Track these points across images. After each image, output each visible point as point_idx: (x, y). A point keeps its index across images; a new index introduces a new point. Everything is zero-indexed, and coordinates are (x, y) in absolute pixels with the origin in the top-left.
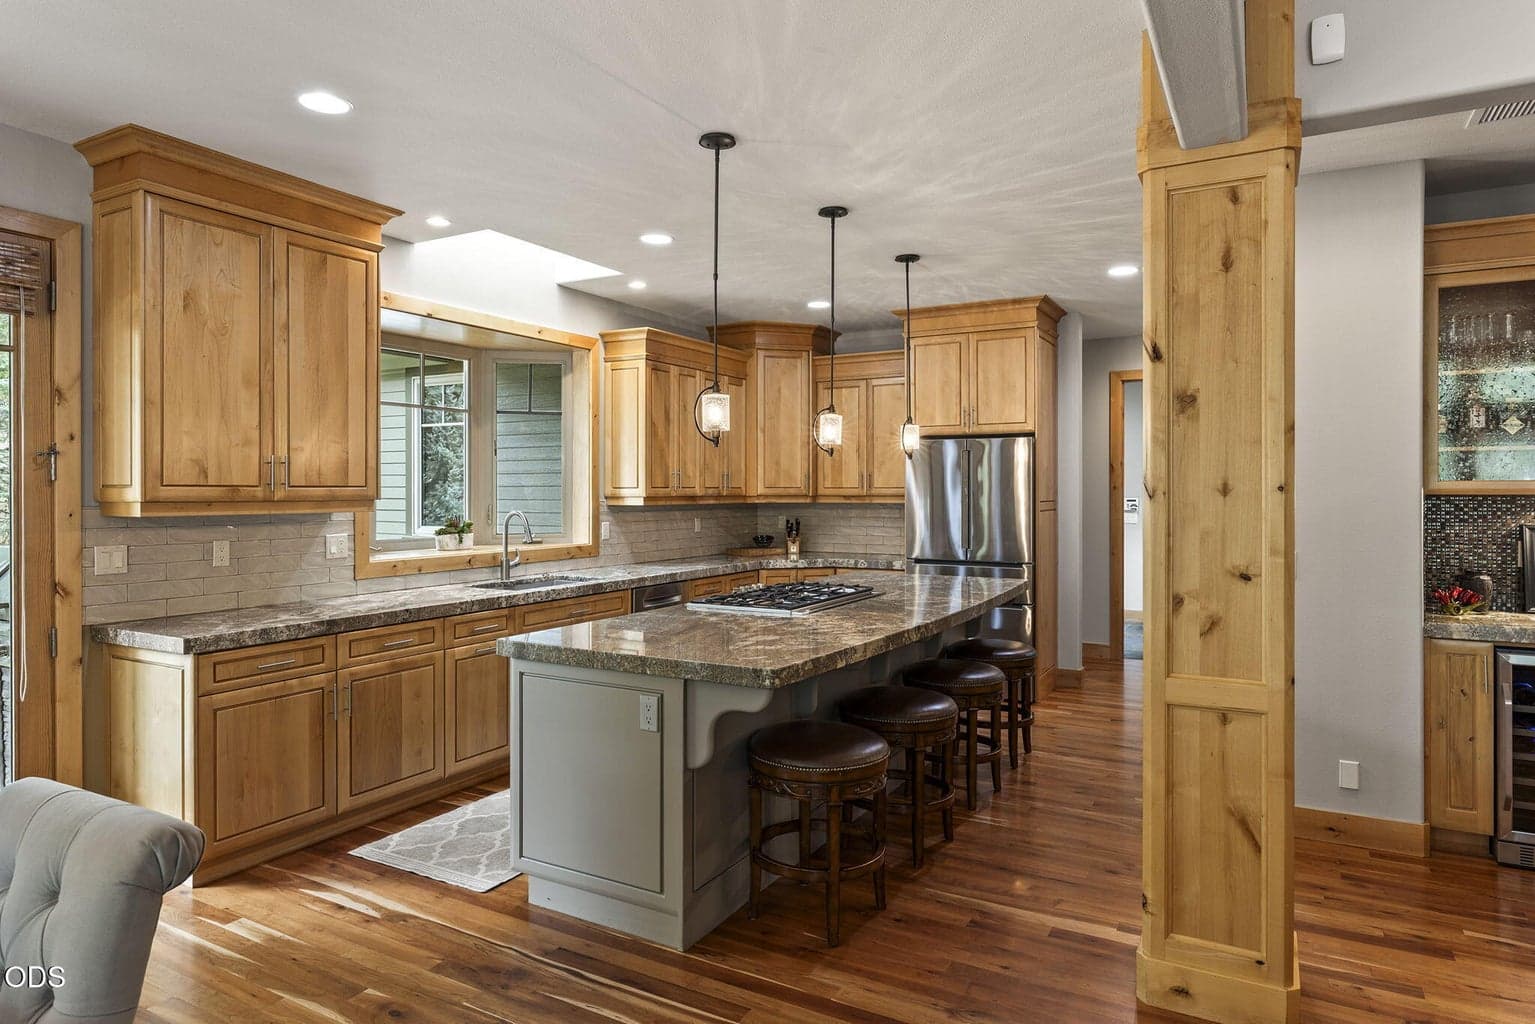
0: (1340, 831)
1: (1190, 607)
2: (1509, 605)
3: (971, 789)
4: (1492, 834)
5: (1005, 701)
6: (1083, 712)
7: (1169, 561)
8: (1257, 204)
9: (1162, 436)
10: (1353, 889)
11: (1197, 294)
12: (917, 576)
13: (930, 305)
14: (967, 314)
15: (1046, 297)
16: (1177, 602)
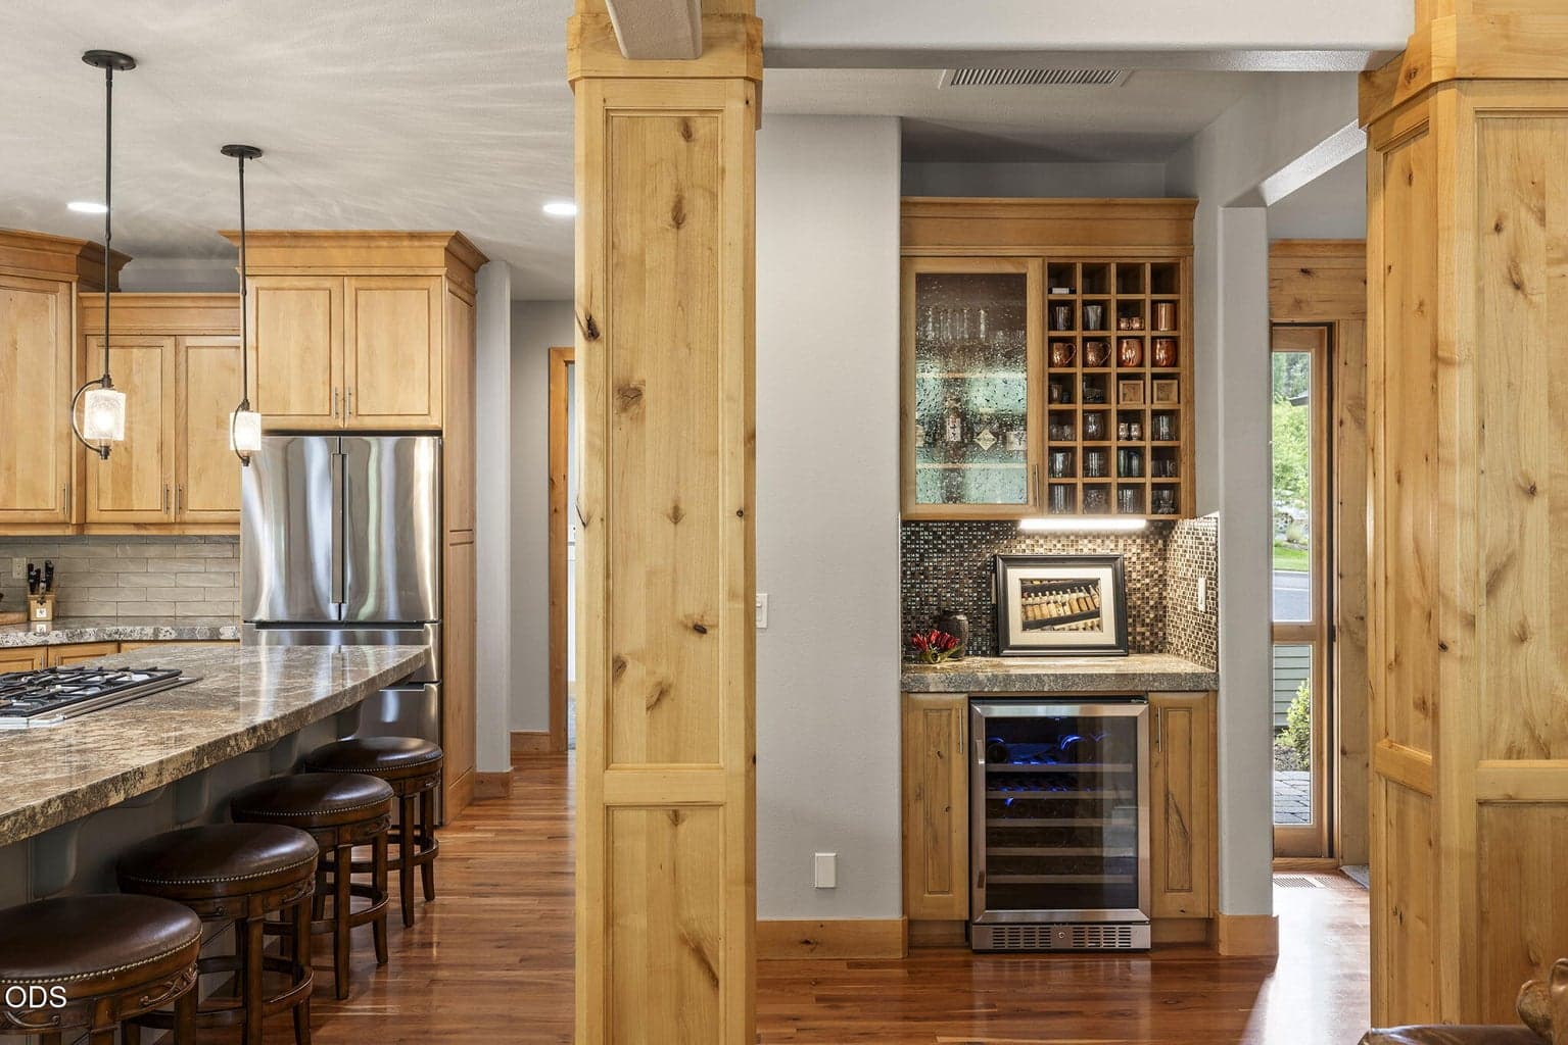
0: (817, 943)
1: (634, 672)
2: (984, 648)
3: (342, 971)
4: (967, 918)
5: (394, 827)
6: (510, 831)
7: (608, 612)
8: (713, 145)
9: (599, 442)
10: (827, 1012)
11: (642, 254)
12: (263, 648)
13: (281, 228)
14: (342, 247)
15: (458, 233)
16: (618, 666)
